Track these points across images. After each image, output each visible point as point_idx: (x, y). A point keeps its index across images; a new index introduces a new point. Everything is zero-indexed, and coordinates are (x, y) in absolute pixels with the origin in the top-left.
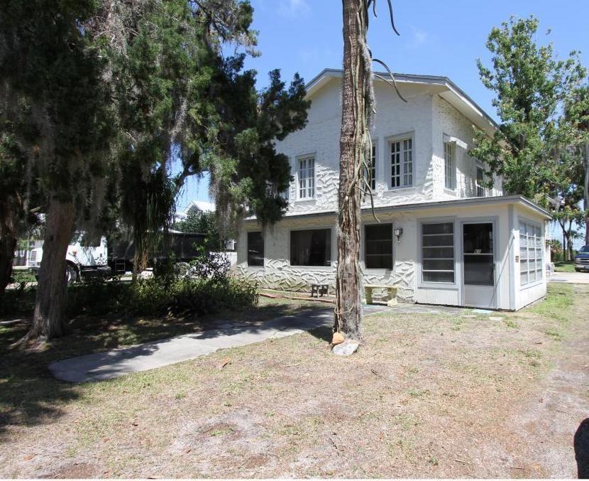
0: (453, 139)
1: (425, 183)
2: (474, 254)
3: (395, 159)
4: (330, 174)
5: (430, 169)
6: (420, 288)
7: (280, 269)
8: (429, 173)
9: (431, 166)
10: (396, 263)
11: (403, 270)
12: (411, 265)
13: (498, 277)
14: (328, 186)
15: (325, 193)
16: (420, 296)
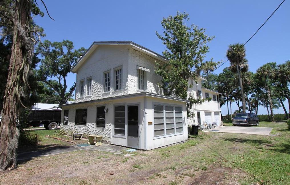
0: (140, 68)
1: (125, 87)
2: (132, 121)
3: (117, 77)
4: (96, 85)
5: (127, 81)
6: (113, 137)
7: (72, 126)
8: (127, 83)
9: (128, 80)
10: (106, 125)
11: (108, 128)
12: (110, 126)
13: (140, 132)
14: (95, 90)
15: (94, 93)
16: (114, 141)
